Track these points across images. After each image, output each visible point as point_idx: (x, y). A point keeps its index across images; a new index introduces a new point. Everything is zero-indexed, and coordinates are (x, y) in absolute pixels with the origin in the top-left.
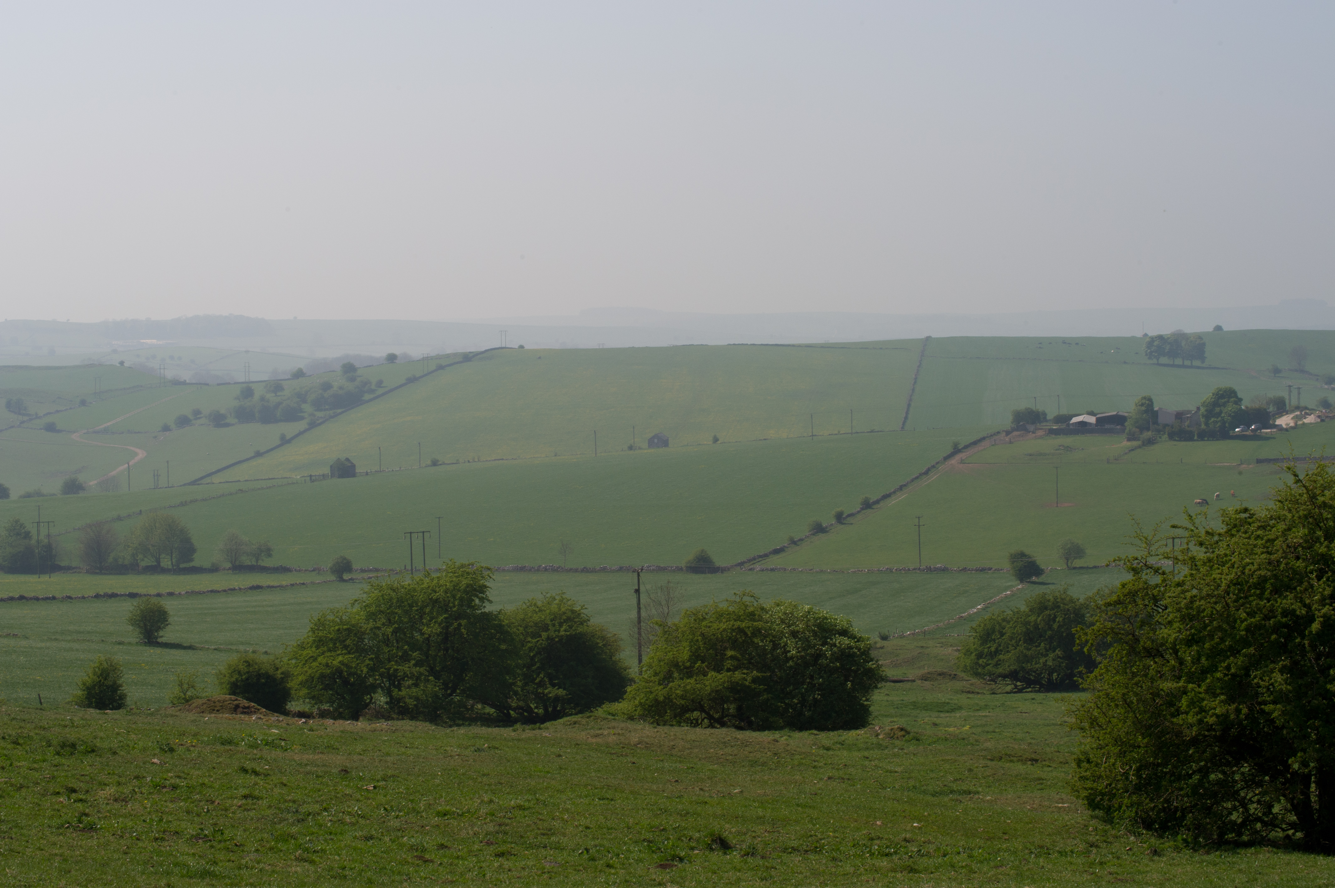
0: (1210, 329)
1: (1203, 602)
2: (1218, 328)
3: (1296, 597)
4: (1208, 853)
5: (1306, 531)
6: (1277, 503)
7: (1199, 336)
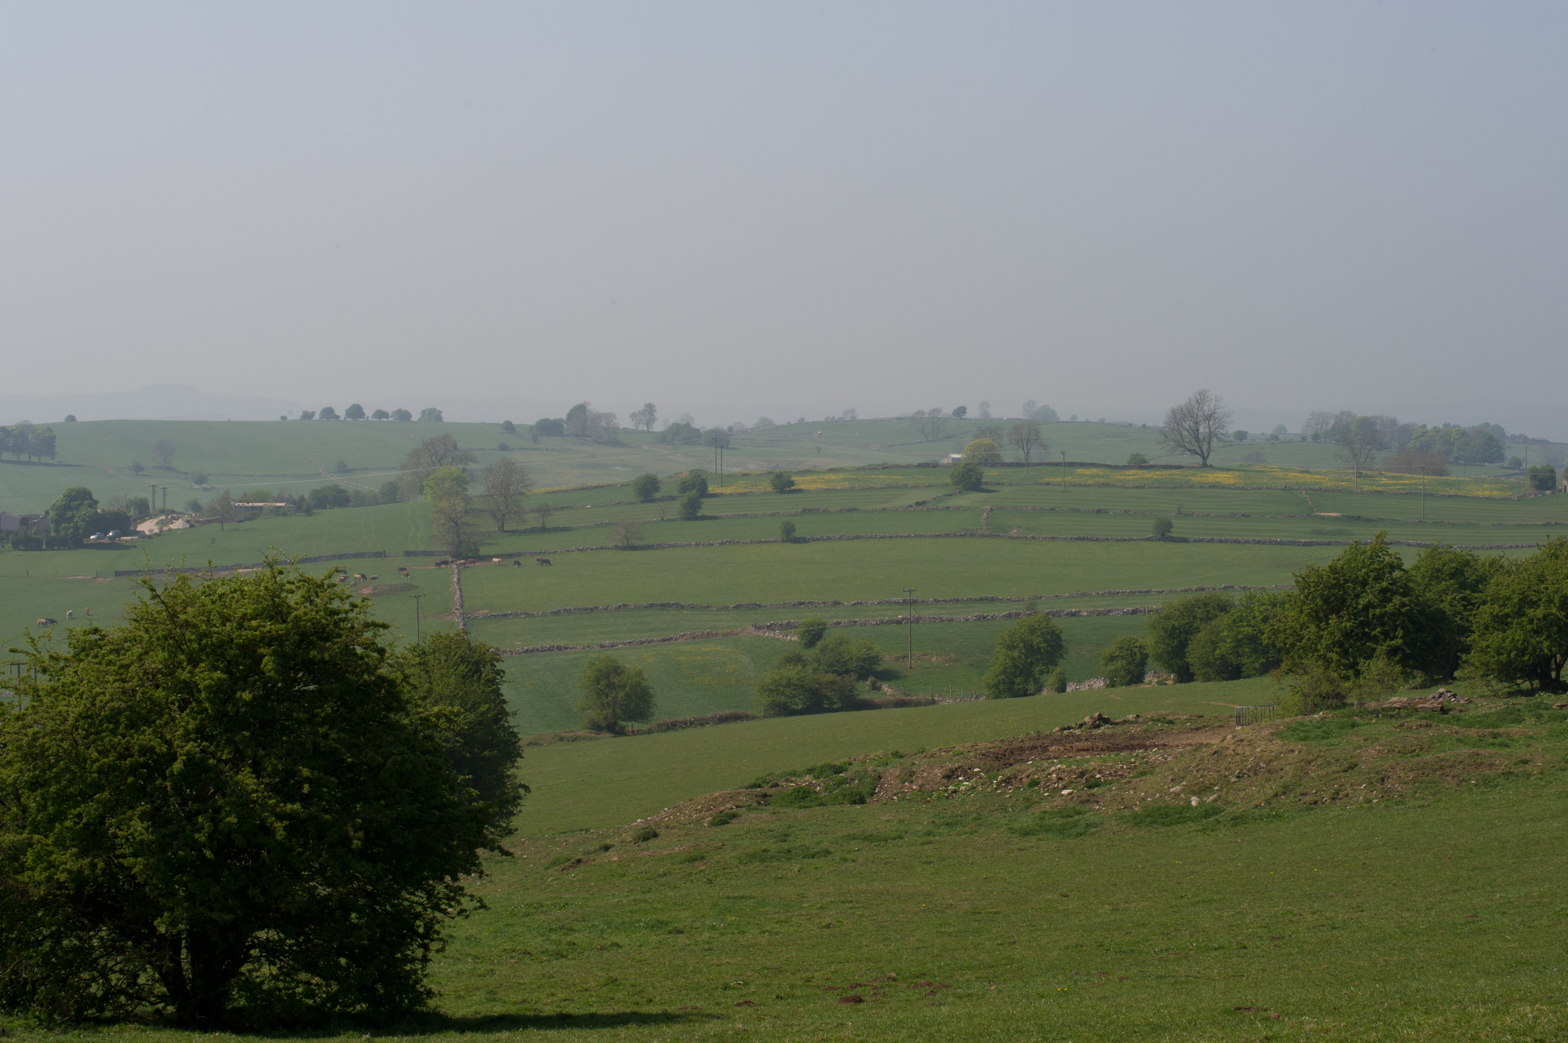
0: (62, 419)
1: (47, 739)
2: (71, 419)
3: (154, 732)
4: (65, 1032)
5: (166, 654)
6: (132, 622)
7: (49, 428)
